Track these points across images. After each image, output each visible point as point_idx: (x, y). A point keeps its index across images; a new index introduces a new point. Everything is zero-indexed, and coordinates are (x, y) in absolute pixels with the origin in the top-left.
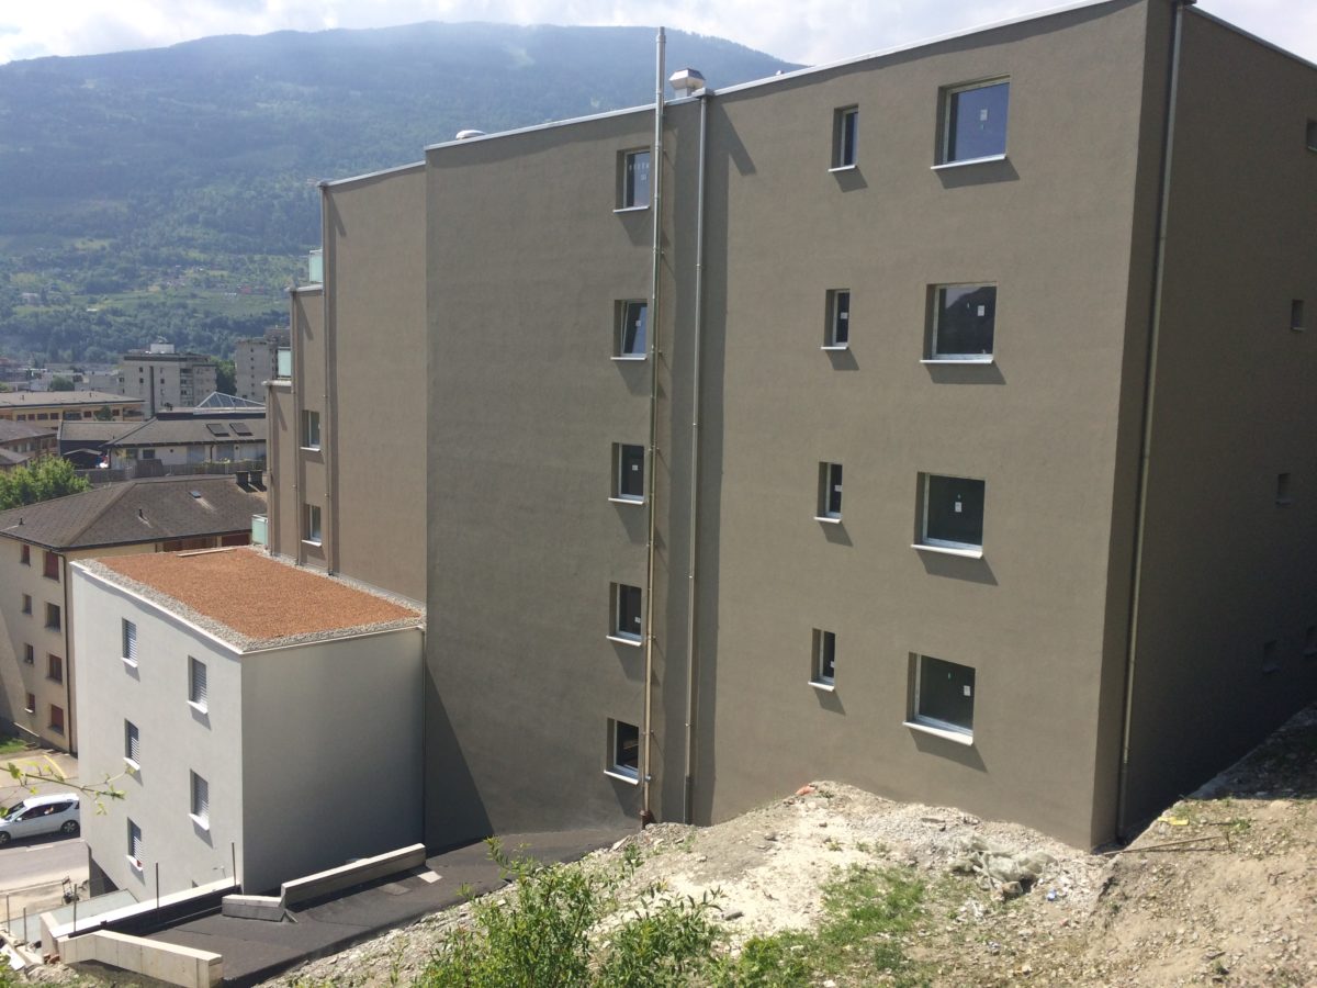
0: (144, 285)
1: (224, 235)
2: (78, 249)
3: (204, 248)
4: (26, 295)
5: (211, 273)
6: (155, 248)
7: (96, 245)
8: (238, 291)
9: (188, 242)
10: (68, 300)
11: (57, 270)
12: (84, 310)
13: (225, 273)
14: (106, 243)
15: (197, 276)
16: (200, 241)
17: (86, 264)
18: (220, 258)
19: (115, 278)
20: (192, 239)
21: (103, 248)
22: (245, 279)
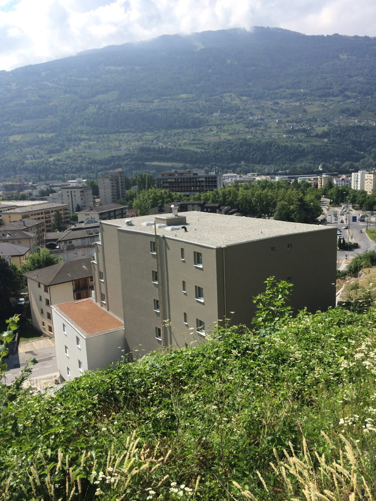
0: (67, 149)
1: (93, 129)
2: (44, 138)
3: (87, 134)
4: (28, 156)
5: (90, 143)
6: (70, 135)
7: (50, 135)
8: (100, 149)
9: (81, 132)
10: (42, 157)
11: (38, 146)
12: (48, 160)
13: (95, 143)
14: (53, 134)
15: (85, 144)
16: (85, 131)
17: (47, 143)
18: (93, 137)
19: (57, 148)
20: (83, 130)
21: (52, 136)
22: (101, 144)
